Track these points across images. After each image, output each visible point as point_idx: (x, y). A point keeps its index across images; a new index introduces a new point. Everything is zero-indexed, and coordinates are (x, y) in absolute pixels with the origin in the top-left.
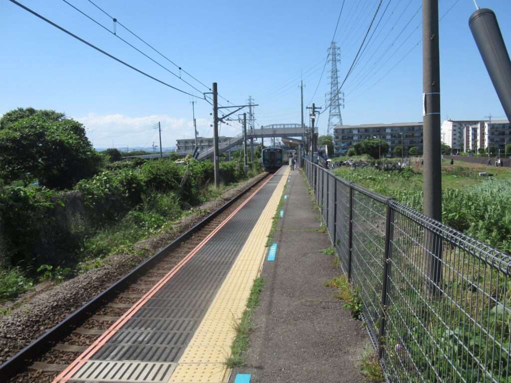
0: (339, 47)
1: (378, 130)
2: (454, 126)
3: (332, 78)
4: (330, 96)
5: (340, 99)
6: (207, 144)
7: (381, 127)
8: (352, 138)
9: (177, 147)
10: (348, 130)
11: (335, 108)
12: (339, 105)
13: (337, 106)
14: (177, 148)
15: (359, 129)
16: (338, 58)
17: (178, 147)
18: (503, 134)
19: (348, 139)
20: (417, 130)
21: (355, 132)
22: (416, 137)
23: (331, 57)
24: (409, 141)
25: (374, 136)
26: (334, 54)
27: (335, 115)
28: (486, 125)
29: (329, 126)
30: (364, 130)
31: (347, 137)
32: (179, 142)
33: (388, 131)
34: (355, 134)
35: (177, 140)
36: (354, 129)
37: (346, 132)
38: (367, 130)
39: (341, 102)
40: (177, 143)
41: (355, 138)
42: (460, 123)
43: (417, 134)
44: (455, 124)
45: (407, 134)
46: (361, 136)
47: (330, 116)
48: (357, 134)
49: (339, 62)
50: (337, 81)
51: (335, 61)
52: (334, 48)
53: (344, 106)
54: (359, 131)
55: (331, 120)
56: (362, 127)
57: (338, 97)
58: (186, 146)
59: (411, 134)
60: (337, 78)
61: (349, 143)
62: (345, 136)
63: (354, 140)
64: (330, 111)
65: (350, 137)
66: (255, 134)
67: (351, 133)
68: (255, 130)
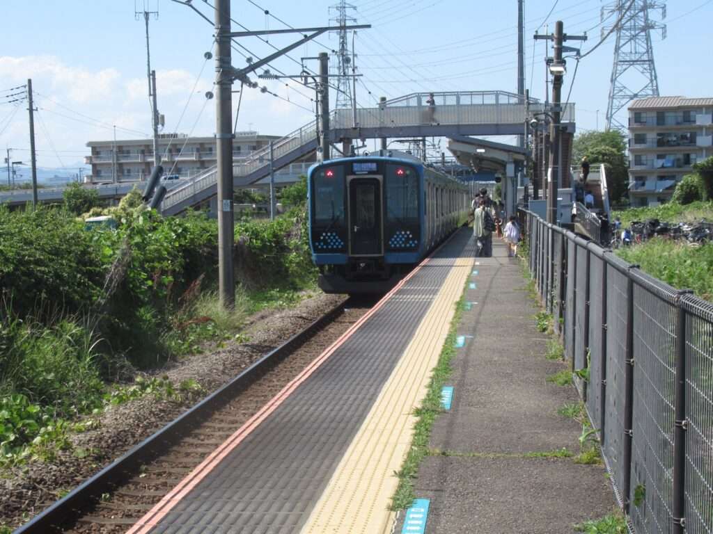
5: (652, 6)
6: (194, 158)
8: (692, 140)
10: (680, 115)
11: (633, 38)
12: (648, 27)
13: (643, 29)
14: (89, 169)
17: (94, 166)
19: (677, 143)
21: (704, 120)
27: (633, 62)
29: (612, 97)
31: (673, 138)
32: (96, 148)
34: (701, 128)
35: (89, 144)
36: (699, 109)
37: (670, 119)
40: (88, 152)
41: (704, 141)
47: (616, 64)
48: (708, 128)
53: (664, 28)
55: (622, 80)
58: (121, 165)
61: (681, 156)
62: (669, 135)
63: (701, 149)
64: (617, 49)
65: (684, 137)
66: (356, 124)
67: (687, 125)
68: (357, 111)
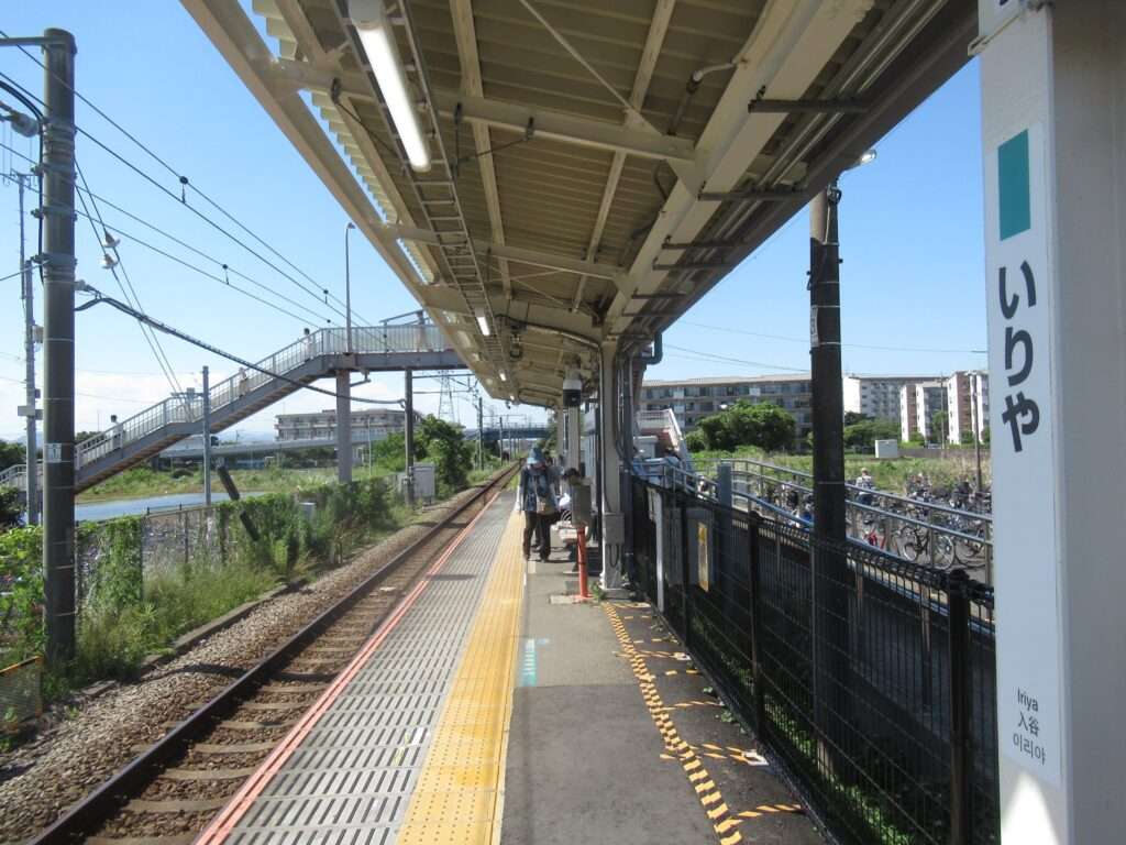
1: (730, 389)
2: (863, 388)
6: (325, 426)
7: (738, 384)
9: (277, 431)
10: (662, 392)
15: (686, 389)
17: (280, 431)
21: (679, 395)
24: (802, 415)
25: (723, 403)
28: (919, 389)
30: (697, 391)
31: (657, 408)
32: (281, 419)
33: (755, 392)
34: (677, 400)
35: (277, 416)
36: (675, 387)
37: (655, 394)
38: (704, 390)
41: (678, 409)
42: (874, 381)
44: (864, 384)
45: (797, 399)
46: (692, 404)
48: (681, 400)
54: (686, 393)
56: (693, 383)
58: (315, 429)
59: (806, 399)
62: (655, 405)
66: (350, 348)
67: (667, 398)
68: (353, 331)
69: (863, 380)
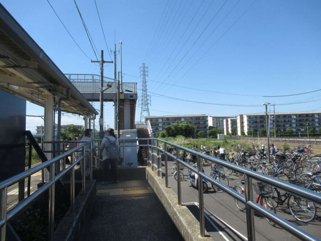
0: (147, 66)
1: (176, 119)
2: (213, 120)
3: (143, 87)
4: (141, 98)
5: (148, 100)
7: (178, 117)
8: (158, 125)
10: (155, 119)
11: (145, 106)
12: (148, 104)
13: (147, 104)
14: (36, 132)
15: (162, 119)
16: (146, 74)
17: (38, 131)
18: (256, 122)
19: (155, 125)
20: (202, 120)
21: (160, 120)
22: (201, 124)
23: (142, 73)
26: (144, 71)
27: (145, 110)
29: (141, 117)
30: (166, 119)
31: (154, 124)
32: (38, 128)
33: (183, 119)
34: (160, 122)
35: (37, 127)
36: (159, 118)
37: (153, 120)
38: (168, 119)
39: (149, 102)
40: (37, 128)
41: (160, 125)
42: (216, 118)
43: (201, 122)
45: (195, 122)
46: (164, 123)
47: (142, 111)
49: (147, 77)
50: (146, 88)
51: (144, 75)
52: (144, 67)
53: (151, 104)
54: (163, 120)
55: (143, 114)
56: (164, 117)
57: (147, 98)
59: (197, 122)
60: (146, 86)
61: (156, 128)
62: (153, 123)
63: (160, 126)
64: (142, 108)
65: (156, 124)
67: (157, 122)
69: (213, 117)
